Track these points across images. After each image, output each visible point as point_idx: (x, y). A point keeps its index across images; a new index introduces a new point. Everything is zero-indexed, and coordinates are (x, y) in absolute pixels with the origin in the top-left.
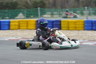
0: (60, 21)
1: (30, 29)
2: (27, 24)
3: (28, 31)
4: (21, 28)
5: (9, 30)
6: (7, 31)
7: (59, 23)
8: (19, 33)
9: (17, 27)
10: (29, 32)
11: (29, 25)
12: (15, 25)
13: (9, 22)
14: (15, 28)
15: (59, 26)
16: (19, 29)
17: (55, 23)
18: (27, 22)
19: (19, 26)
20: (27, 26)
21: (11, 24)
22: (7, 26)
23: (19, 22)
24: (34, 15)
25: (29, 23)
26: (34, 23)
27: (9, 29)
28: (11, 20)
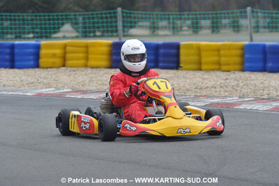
0: (177, 47)
1: (92, 67)
2: (87, 52)
3: (89, 71)
4: (69, 63)
5: (36, 70)
6: (31, 71)
7: (174, 51)
8: (64, 77)
9: (58, 61)
10: (91, 73)
11: (90, 56)
12: (54, 55)
13: (38, 47)
14: (54, 63)
15: (175, 59)
16: (64, 66)
17: (161, 51)
18: (87, 46)
19: (64, 58)
20: (87, 59)
21: (43, 52)
22: (32, 57)
23: (65, 47)
24: (101, 29)
25: (91, 49)
26: (105, 49)
27: (37, 66)
28: (43, 42)
